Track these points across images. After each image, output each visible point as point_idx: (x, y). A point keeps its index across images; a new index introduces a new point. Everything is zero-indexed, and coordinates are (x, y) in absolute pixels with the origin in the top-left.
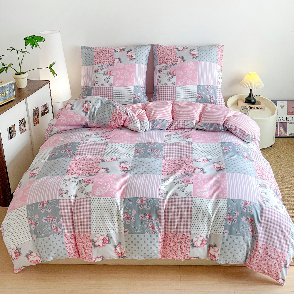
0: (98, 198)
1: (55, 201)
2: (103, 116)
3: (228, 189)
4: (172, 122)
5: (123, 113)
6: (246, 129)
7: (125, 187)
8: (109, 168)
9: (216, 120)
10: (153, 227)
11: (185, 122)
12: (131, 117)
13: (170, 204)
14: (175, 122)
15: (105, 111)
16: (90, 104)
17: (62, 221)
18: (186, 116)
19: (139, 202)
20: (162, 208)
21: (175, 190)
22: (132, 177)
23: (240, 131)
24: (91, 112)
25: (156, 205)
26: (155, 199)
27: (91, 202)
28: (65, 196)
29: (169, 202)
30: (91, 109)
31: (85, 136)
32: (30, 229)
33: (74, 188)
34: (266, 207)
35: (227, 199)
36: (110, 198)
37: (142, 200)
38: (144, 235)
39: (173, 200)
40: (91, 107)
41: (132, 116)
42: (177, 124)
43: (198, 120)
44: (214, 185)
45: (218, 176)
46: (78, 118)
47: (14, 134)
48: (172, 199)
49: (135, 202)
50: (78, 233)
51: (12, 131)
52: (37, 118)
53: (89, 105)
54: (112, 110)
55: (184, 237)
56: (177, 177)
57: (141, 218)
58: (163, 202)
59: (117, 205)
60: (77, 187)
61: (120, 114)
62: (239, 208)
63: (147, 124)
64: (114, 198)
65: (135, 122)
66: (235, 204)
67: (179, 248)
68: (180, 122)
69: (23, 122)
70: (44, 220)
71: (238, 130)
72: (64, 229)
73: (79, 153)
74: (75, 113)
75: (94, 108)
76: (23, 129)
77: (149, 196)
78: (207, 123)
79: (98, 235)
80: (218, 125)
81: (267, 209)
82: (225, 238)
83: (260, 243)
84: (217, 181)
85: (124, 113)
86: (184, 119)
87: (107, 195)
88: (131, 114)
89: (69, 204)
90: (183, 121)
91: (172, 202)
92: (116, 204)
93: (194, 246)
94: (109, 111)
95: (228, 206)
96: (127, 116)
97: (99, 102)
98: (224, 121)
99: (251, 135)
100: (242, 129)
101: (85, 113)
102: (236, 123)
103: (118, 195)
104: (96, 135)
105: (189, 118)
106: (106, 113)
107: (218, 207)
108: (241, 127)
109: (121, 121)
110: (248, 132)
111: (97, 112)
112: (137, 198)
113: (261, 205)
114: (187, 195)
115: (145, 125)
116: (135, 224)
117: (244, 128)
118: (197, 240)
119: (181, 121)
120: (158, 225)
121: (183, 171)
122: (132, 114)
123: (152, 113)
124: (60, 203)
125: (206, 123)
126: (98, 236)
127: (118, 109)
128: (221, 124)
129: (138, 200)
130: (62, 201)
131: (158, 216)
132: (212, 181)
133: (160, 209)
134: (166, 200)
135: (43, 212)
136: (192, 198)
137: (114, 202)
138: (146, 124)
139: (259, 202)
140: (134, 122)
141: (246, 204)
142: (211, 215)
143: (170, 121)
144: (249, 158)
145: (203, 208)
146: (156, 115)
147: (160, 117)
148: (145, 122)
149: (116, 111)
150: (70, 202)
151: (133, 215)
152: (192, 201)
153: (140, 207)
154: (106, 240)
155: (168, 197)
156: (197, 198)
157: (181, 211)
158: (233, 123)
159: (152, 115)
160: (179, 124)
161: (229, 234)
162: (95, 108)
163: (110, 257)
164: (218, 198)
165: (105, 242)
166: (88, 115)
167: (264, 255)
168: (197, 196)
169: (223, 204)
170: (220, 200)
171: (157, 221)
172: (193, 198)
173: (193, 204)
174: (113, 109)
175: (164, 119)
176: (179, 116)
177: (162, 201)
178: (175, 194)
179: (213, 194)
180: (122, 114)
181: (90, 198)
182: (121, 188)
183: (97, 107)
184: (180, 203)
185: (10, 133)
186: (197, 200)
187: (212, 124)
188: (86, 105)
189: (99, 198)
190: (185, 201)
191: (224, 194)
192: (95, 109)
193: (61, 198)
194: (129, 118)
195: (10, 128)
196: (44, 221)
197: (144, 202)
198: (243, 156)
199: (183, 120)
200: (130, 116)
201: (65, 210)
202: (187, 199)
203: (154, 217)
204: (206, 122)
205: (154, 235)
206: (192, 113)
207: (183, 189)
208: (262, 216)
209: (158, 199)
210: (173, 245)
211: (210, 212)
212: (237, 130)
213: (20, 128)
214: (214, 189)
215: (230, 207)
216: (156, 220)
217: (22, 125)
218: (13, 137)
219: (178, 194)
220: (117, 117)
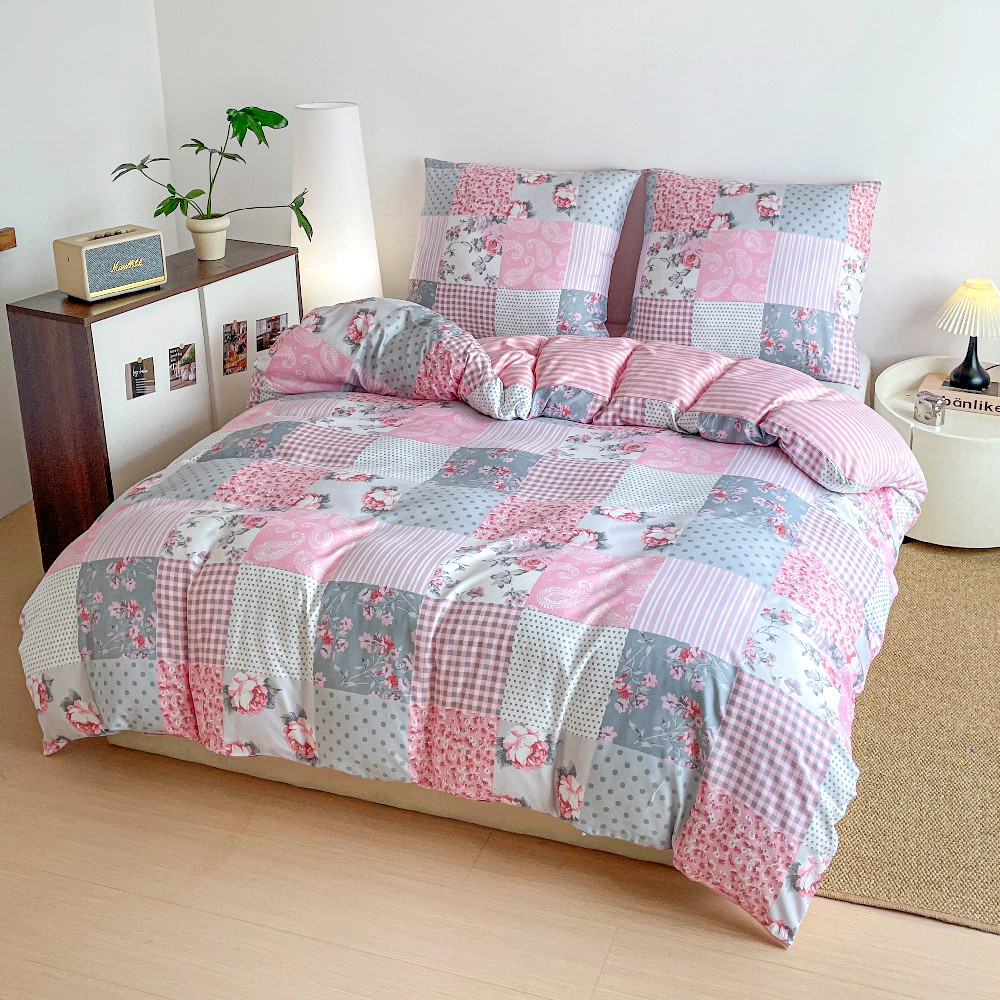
0: (258, 568)
1: (150, 561)
2: (400, 358)
3: (642, 601)
4: (607, 400)
5: (455, 355)
6: (826, 445)
8: (332, 497)
9: (741, 405)
10: (394, 680)
11: (644, 406)
12: (478, 370)
13: (454, 617)
14: (615, 402)
15: (408, 345)
16: (372, 320)
17: (157, 620)
18: (655, 385)
19: (366, 598)
20: (426, 624)
21: (481, 581)
22: (383, 529)
23: (805, 450)
24: (369, 345)
25: (412, 615)
26: (412, 597)
27: (238, 576)
28: (178, 553)
29: (451, 611)
30: (371, 336)
31: (333, 411)
32: (80, 631)
33: (211, 533)
34: (752, 676)
35: (627, 631)
36: (289, 574)
37: (376, 594)
38: (365, 697)
39: (465, 608)
40: (371, 328)
41: (480, 366)
42: (621, 410)
43: (687, 403)
44: (610, 584)
45: (639, 562)
46: (330, 360)
47: (149, 384)
48: (463, 603)
49: (355, 597)
50: (195, 664)
51: (141, 376)
52: (238, 353)
53: (366, 324)
54: (428, 343)
55: (480, 726)
56: (513, 548)
57: (363, 645)
58: (434, 609)
59: (305, 595)
61: (446, 358)
62: (659, 663)
63: (521, 396)
64: (300, 576)
65: (486, 385)
66: (649, 649)
67: (463, 760)
68: (628, 403)
69: (186, 356)
70: (114, 609)
71: (802, 444)
72: (160, 645)
73: (283, 451)
74: (324, 342)
75: (379, 332)
76: (184, 377)
77: (399, 585)
78: (709, 413)
79: (240, 676)
80: (741, 422)
81: (755, 683)
82: (603, 753)
83: (714, 791)
84: (624, 576)
85: (459, 356)
86: (644, 393)
87: (286, 564)
88: (479, 360)
89: (181, 576)
90: (640, 401)
91: (460, 612)
92: (301, 593)
93: (506, 762)
94: (417, 347)
95: (624, 651)
96: (464, 365)
97: (398, 318)
98: (765, 412)
99: (838, 465)
100: (815, 442)
101: (353, 345)
102: (797, 422)
103: (318, 569)
104: (367, 413)
105: (659, 392)
106: (409, 351)
107: (593, 649)
108: (810, 437)
109: (448, 378)
110: (831, 457)
111: (386, 346)
112: (362, 586)
113: (737, 669)
114: (510, 597)
115: (514, 400)
116: (345, 660)
117: (822, 441)
118: (517, 743)
119: (632, 401)
120: (408, 676)
121: (540, 533)
122: (483, 362)
123: (551, 367)
124: (161, 568)
125: (707, 414)
126: (240, 679)
127: (444, 342)
128: (753, 419)
129: (365, 590)
130: (166, 564)
131: (412, 647)
132: (611, 574)
133: (421, 627)
134: (446, 605)
135: (116, 587)
136: (520, 609)
137: (298, 586)
138: (518, 397)
139: (733, 656)
140: (481, 384)
141: (685, 654)
142: (568, 669)
143: (600, 398)
144: (788, 531)
145: (546, 644)
146: (559, 371)
147: (572, 379)
148: (519, 389)
149: (438, 347)
150: (187, 571)
151: (342, 633)
152: (517, 618)
153: (365, 613)
154: (262, 694)
155: (451, 597)
156: (536, 613)
157: (480, 644)
158: (788, 421)
159: (546, 373)
160: (624, 407)
161: (616, 741)
162: (383, 331)
163: (273, 751)
164: (602, 622)
165: (257, 699)
166: (361, 351)
167: (723, 832)
168: (539, 606)
169: (612, 643)
170: (607, 629)
171: (408, 664)
172: (523, 611)
173: (520, 627)
174: (432, 340)
175: (582, 387)
176: (633, 383)
177: (431, 603)
178: (476, 592)
179: (592, 608)
180: (453, 359)
181: (238, 565)
182: (332, 552)
183: (390, 332)
184: (481, 618)
185: (133, 377)
186: (533, 618)
187: (724, 419)
188: (359, 323)
189: (262, 568)
190: (498, 615)
191: (624, 613)
192: (381, 336)
193: (167, 556)
194: (472, 373)
195: (136, 366)
196: (113, 613)
197: (381, 599)
198: (769, 521)
199: (638, 395)
200: (473, 367)
201: (169, 589)
202: (504, 611)
203: (399, 650)
204: (707, 409)
205: (394, 706)
206: (674, 380)
207: (503, 580)
208: (731, 702)
209: (419, 598)
210: (450, 748)
211: (564, 662)
212: (796, 444)
213: (173, 373)
214: (601, 595)
215: (631, 656)
216: (405, 660)
217: (182, 365)
218: (141, 394)
219: (485, 592)
220: (438, 365)
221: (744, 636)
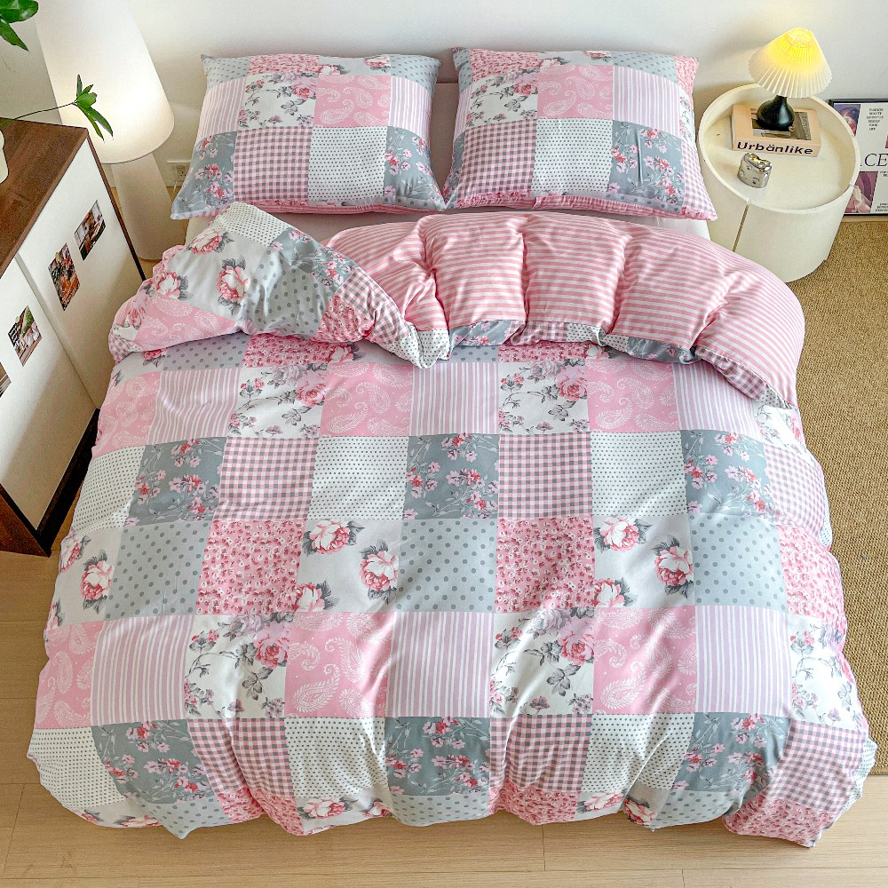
0: (306, 720)
1: (176, 724)
2: (293, 315)
3: (698, 681)
5: (360, 312)
6: (764, 371)
7: (387, 674)
8: (331, 585)
9: (670, 329)
10: (473, 781)
11: (565, 329)
12: (389, 325)
13: (524, 731)
14: (534, 327)
15: (298, 302)
16: (244, 275)
17: (205, 769)
18: (572, 305)
19: (432, 731)
20: (499, 742)
21: (538, 690)
22: (405, 623)
23: (744, 376)
24: (250, 303)
25: (484, 738)
26: (479, 722)
27: (286, 731)
28: (205, 711)
29: (519, 724)
30: (250, 296)
31: (240, 390)
32: (117, 784)
34: (804, 723)
35: (693, 715)
36: (343, 721)
37: (440, 726)
38: (445, 797)
39: (534, 721)
40: (248, 285)
41: (391, 320)
42: (541, 333)
43: (609, 321)
44: (658, 659)
45: (670, 618)
46: (208, 323)
47: (3, 381)
48: (529, 716)
49: (420, 732)
50: (256, 786)
52: (69, 279)
53: (238, 279)
54: (322, 299)
55: (561, 797)
56: (545, 622)
57: (437, 764)
58: (504, 729)
59: (367, 741)
60: (239, 676)
61: (350, 316)
62: (726, 734)
63: (441, 344)
64: (355, 721)
65: (403, 341)
66: (716, 727)
68: (549, 328)
69: (25, 324)
70: (151, 767)
71: (741, 372)
72: (215, 785)
74: (196, 309)
75: (258, 288)
76: (30, 343)
77: (462, 713)
78: (640, 339)
79: (313, 800)
80: (675, 350)
81: (807, 728)
82: (678, 795)
83: (771, 799)
84: (666, 642)
85: (364, 312)
86: (565, 316)
87: (336, 710)
88: (387, 313)
89: (219, 734)
90: (561, 325)
91: (529, 726)
92: (361, 737)
94: (310, 303)
95: (694, 734)
96: (373, 322)
97: (272, 264)
98: (697, 335)
99: (777, 392)
100: (754, 369)
101: (231, 305)
102: (734, 349)
103: (367, 706)
104: (277, 385)
105: (580, 314)
106: (302, 307)
107: (665, 738)
108: (749, 365)
109: (356, 334)
110: (769, 382)
111: (269, 300)
112: (424, 719)
113: (790, 720)
114: (576, 705)
115: (435, 349)
116: (421, 776)
117: (759, 367)
118: (596, 801)
119: (553, 326)
120: (486, 776)
121: (563, 594)
122: (392, 314)
123: (459, 297)
124: (193, 729)
125: (637, 339)
126: (314, 802)
127: (341, 296)
128: (686, 345)
129: (429, 723)
130: (196, 725)
131: (487, 759)
132: (654, 641)
133: (495, 746)
134: (511, 725)
135: (146, 750)
136: (589, 716)
137: (357, 731)
138: (439, 346)
139: (785, 711)
140: (397, 339)
141: (747, 723)
143: (516, 323)
144: (767, 504)
145: (621, 741)
146: (470, 303)
147: (486, 309)
148: (437, 336)
149: (335, 304)
150: (223, 728)
151: (415, 760)
152: (589, 724)
153: (434, 743)
154: (339, 806)
155: (517, 712)
156: (606, 716)
157: (556, 749)
158: (725, 350)
159: (457, 305)
160: (545, 331)
161: (687, 789)
164: (666, 710)
165: (335, 809)
166: (241, 311)
167: (777, 819)
168: (606, 709)
169: (680, 731)
170: (673, 716)
171: (484, 769)
172: (593, 717)
173: (593, 733)
174: (326, 295)
175: (499, 317)
176: (549, 303)
177: (499, 724)
178: (539, 703)
180: (359, 317)
181: (282, 719)
182: (372, 679)
183: (267, 284)
184: (553, 730)
186: (604, 721)
187: (655, 345)
188: (230, 279)
189: (311, 720)
190: (569, 725)
191: (685, 697)
192: (262, 291)
193: (194, 717)
194: (383, 328)
196: (151, 771)
197: (447, 730)
198: (749, 498)
199: (559, 319)
200: (383, 323)
201: (211, 747)
202: (574, 720)
203: (474, 764)
204: (635, 333)
205: (473, 795)
206: (592, 296)
207: (560, 682)
208: (787, 746)
209: (486, 722)
211: (640, 750)
212: (735, 372)
213: (19, 350)
214: (656, 675)
215: (700, 736)
216: (482, 767)
217: (24, 335)
219: (549, 702)
220: (342, 322)
221: (789, 684)
